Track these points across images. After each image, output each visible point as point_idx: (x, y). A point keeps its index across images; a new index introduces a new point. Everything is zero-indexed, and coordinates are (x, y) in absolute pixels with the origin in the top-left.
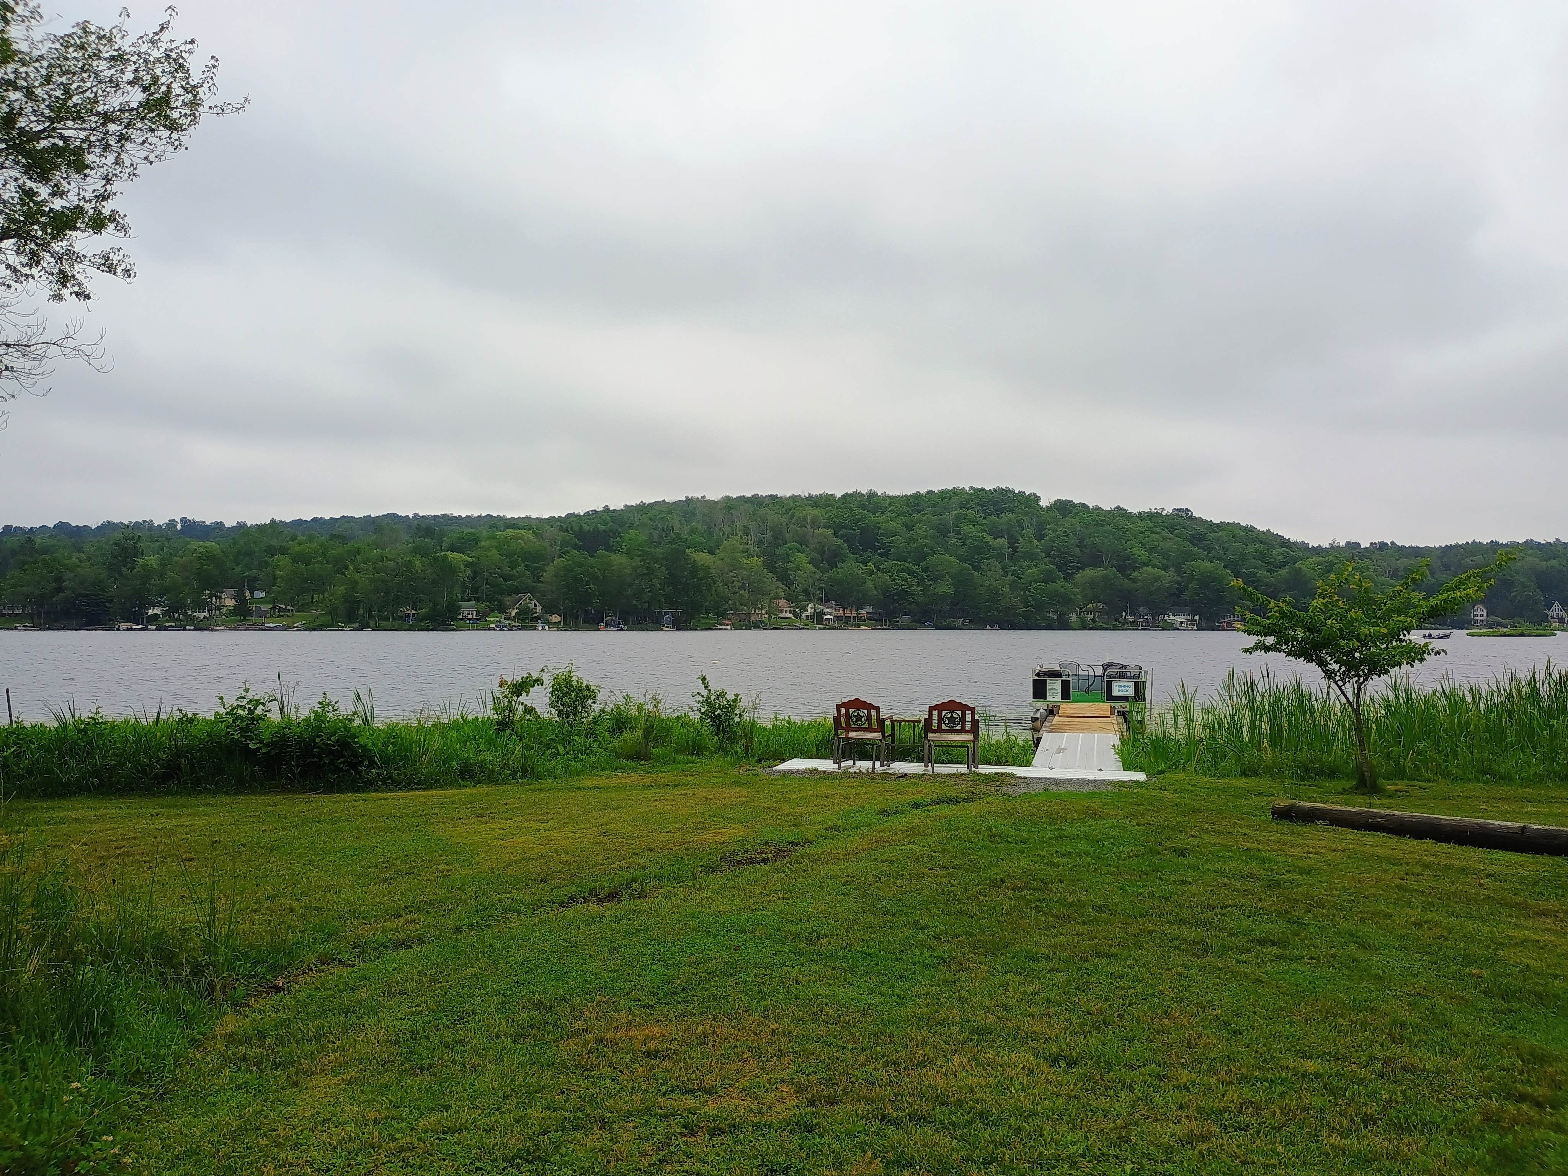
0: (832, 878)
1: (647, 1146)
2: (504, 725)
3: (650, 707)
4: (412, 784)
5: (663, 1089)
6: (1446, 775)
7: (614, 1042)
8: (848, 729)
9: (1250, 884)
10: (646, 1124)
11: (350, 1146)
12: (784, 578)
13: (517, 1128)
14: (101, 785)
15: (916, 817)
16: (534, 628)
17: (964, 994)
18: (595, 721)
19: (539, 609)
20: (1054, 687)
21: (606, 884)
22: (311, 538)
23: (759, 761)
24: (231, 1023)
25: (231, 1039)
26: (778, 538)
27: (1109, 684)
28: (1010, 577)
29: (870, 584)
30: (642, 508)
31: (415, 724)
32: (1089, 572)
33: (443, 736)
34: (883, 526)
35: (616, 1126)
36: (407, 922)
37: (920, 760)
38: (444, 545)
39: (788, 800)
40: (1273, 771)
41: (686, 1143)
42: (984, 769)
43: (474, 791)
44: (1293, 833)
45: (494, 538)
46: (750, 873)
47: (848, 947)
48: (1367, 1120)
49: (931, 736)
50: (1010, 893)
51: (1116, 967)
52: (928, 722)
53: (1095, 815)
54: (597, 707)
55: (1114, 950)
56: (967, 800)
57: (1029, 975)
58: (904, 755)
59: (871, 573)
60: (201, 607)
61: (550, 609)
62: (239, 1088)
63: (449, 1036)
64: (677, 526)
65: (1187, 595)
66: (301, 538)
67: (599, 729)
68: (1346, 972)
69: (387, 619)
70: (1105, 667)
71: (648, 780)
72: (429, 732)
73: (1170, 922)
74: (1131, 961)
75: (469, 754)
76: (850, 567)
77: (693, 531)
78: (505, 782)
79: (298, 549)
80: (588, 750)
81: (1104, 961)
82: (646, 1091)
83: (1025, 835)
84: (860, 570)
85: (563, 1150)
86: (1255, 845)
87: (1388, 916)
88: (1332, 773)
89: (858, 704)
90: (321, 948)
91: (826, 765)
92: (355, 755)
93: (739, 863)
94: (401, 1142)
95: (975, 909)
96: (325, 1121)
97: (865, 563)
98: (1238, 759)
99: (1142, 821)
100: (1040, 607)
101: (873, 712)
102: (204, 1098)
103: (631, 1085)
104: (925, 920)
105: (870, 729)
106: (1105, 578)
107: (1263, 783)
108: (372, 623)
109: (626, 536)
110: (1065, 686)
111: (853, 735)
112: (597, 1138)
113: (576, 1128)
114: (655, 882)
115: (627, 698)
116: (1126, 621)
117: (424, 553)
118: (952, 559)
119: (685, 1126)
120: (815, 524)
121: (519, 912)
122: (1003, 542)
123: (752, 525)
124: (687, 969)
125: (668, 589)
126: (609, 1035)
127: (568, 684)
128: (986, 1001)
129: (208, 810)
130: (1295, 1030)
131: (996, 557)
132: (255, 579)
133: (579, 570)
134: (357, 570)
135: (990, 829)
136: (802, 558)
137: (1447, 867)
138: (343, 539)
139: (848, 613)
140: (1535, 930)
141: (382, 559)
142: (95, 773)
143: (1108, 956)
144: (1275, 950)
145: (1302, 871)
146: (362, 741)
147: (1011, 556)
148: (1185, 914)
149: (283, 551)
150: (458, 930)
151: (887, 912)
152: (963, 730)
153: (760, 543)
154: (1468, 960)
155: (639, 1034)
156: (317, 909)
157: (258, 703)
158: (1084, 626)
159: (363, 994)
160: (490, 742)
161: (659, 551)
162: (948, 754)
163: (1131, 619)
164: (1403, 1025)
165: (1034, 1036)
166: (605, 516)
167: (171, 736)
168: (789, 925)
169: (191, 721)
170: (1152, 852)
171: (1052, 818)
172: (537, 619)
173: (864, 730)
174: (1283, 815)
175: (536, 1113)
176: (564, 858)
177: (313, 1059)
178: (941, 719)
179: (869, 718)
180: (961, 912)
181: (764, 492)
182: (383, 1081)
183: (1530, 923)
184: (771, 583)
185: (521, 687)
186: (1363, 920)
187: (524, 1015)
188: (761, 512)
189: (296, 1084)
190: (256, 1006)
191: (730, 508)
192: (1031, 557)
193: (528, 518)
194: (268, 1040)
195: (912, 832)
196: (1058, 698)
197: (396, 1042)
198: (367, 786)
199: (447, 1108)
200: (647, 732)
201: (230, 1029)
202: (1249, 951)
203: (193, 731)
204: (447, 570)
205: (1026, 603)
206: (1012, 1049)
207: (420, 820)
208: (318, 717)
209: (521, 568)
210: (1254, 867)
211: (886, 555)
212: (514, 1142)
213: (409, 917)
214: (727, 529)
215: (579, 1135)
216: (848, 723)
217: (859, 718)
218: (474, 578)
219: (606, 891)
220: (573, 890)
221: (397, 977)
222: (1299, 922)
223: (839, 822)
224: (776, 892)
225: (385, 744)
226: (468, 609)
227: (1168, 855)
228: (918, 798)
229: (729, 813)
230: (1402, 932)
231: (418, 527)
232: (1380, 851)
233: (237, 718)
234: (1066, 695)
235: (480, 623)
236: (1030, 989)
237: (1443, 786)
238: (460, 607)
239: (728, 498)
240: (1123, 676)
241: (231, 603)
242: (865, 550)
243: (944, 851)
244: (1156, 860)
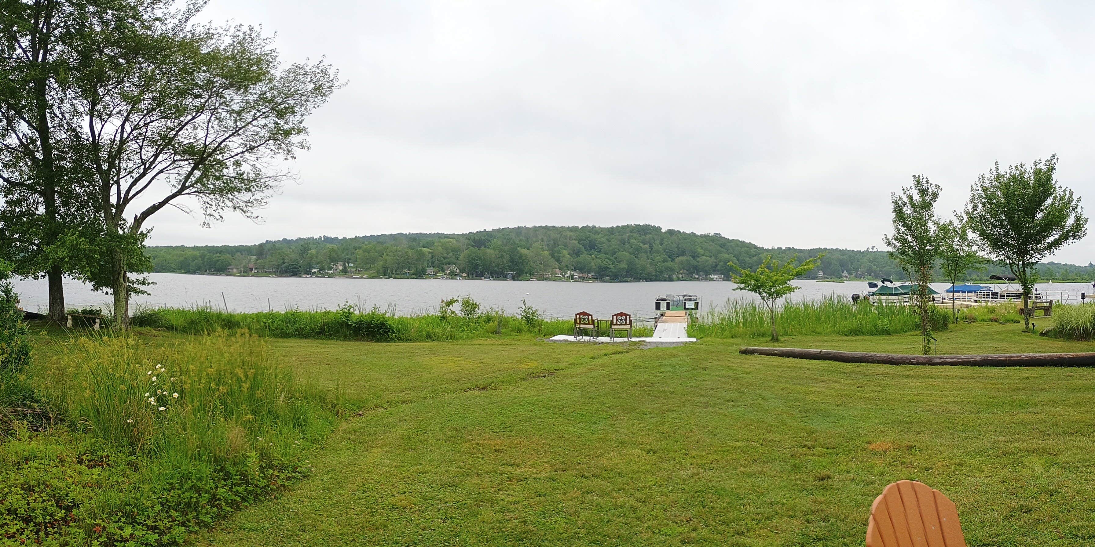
0: (570, 384)
1: (494, 485)
2: (443, 318)
3: (500, 313)
4: (408, 340)
5: (501, 464)
6: (801, 333)
7: (483, 445)
8: (580, 324)
9: (727, 379)
10: (494, 476)
11: (387, 474)
12: (558, 260)
13: (446, 474)
14: (299, 334)
15: (605, 360)
16: (456, 279)
17: (618, 429)
18: (479, 317)
19: (458, 271)
20: (663, 305)
21: (482, 384)
22: (370, 243)
23: (544, 336)
24: (344, 426)
25: (345, 431)
26: (556, 243)
27: (685, 303)
28: (650, 260)
29: (593, 264)
30: (499, 230)
31: (409, 317)
32: (680, 258)
33: (420, 321)
34: (599, 240)
35: (483, 476)
36: (406, 394)
37: (608, 336)
38: (421, 245)
39: (554, 352)
40: (742, 336)
41: (508, 484)
42: (634, 339)
43: (432, 344)
44: (746, 359)
45: (440, 242)
46: (538, 381)
47: (574, 412)
48: (755, 461)
49: (613, 327)
50: (639, 389)
51: (675, 415)
52: (612, 321)
53: (675, 356)
54: (480, 312)
55: (675, 408)
56: (626, 352)
57: (642, 419)
58: (603, 335)
59: (593, 259)
60: (330, 268)
61: (462, 271)
62: (348, 449)
63: (421, 438)
64: (514, 238)
65: (719, 268)
66: (366, 243)
67: (481, 321)
68: (756, 409)
69: (398, 274)
70: (684, 296)
71: (500, 342)
72: (414, 320)
73: (697, 396)
74: (681, 412)
75: (430, 329)
76: (585, 257)
77: (521, 240)
78: (444, 341)
79: (365, 247)
80: (476, 329)
81: (671, 413)
82: (494, 464)
83: (647, 365)
84: (589, 258)
85: (463, 483)
86: (732, 364)
87: (773, 387)
88: (763, 335)
89: (584, 314)
90: (375, 402)
91: (571, 338)
92: (387, 328)
93: (534, 377)
94: (404, 475)
95: (625, 396)
96: (377, 465)
97: (591, 255)
98: (730, 331)
99: (692, 357)
100: (661, 272)
101: (590, 317)
102: (336, 451)
103: (488, 461)
104: (606, 401)
105: (589, 324)
106: (687, 260)
107: (738, 340)
108: (393, 276)
109: (493, 242)
110: (668, 304)
111: (582, 326)
112: (475, 480)
113: (468, 476)
114: (501, 384)
115: (492, 309)
116: (695, 278)
117: (411, 248)
118: (627, 253)
119: (508, 478)
120: (571, 238)
121: (448, 393)
122: (647, 246)
123: (545, 238)
124: (512, 418)
125: (510, 264)
126: (482, 442)
127: (468, 302)
128: (626, 431)
129: (334, 346)
130: (735, 432)
131: (644, 252)
132: (349, 259)
133: (474, 255)
134: (387, 255)
135: (634, 363)
136: (565, 252)
137: (796, 367)
138: (382, 243)
139: (584, 275)
140: (819, 387)
141: (396, 251)
142: (297, 330)
143: (673, 411)
144: (733, 403)
145: (747, 373)
146: (389, 323)
147: (650, 252)
148: (703, 393)
149: (360, 248)
150: (425, 398)
151: (590, 398)
152: (626, 324)
153: (548, 245)
154: (796, 400)
155: (492, 443)
156: (374, 387)
157: (351, 307)
158: (679, 280)
159: (390, 420)
160: (438, 325)
161: (506, 248)
162: (620, 334)
163: (697, 276)
164: (772, 426)
165: (642, 443)
166: (484, 233)
167: (322, 318)
168: (552, 403)
169: (328, 313)
170: (694, 369)
171: (658, 358)
172: (457, 275)
173: (587, 324)
174: (744, 352)
175: (453, 469)
176: (466, 372)
177: (373, 442)
178: (617, 320)
179: (588, 319)
180: (619, 397)
181: (550, 225)
182: (398, 452)
183: (818, 385)
184: (552, 262)
185: (450, 303)
186: (765, 389)
187: (450, 433)
188: (549, 233)
189: (367, 450)
190: (353, 420)
191: (536, 231)
192: (658, 252)
193: (454, 234)
194: (358, 434)
195: (603, 365)
196: (665, 309)
197: (403, 439)
198: (392, 340)
199: (421, 464)
200: (499, 323)
201: (345, 428)
202: (723, 404)
203: (329, 316)
204: (422, 255)
205: (656, 270)
206: (634, 448)
207: (411, 355)
208: (373, 314)
209: (451, 254)
210: (731, 373)
211: (600, 252)
212: (444, 479)
213: (407, 392)
214: (535, 239)
215: (469, 478)
216: (580, 321)
217: (584, 319)
218: (432, 258)
219: (482, 387)
220: (469, 385)
221: (402, 415)
222: (743, 393)
223: (575, 362)
224: (548, 389)
225: (398, 325)
226: (430, 271)
227: (699, 370)
228: (607, 352)
229: (531, 357)
230: (777, 392)
231: (410, 238)
232: (775, 363)
233: (344, 312)
234: (668, 308)
235: (434, 276)
236: (642, 425)
237: (800, 337)
238: (426, 270)
239: (535, 227)
240: (690, 300)
241: (341, 268)
242: (591, 250)
243: (615, 373)
244: (695, 372)
